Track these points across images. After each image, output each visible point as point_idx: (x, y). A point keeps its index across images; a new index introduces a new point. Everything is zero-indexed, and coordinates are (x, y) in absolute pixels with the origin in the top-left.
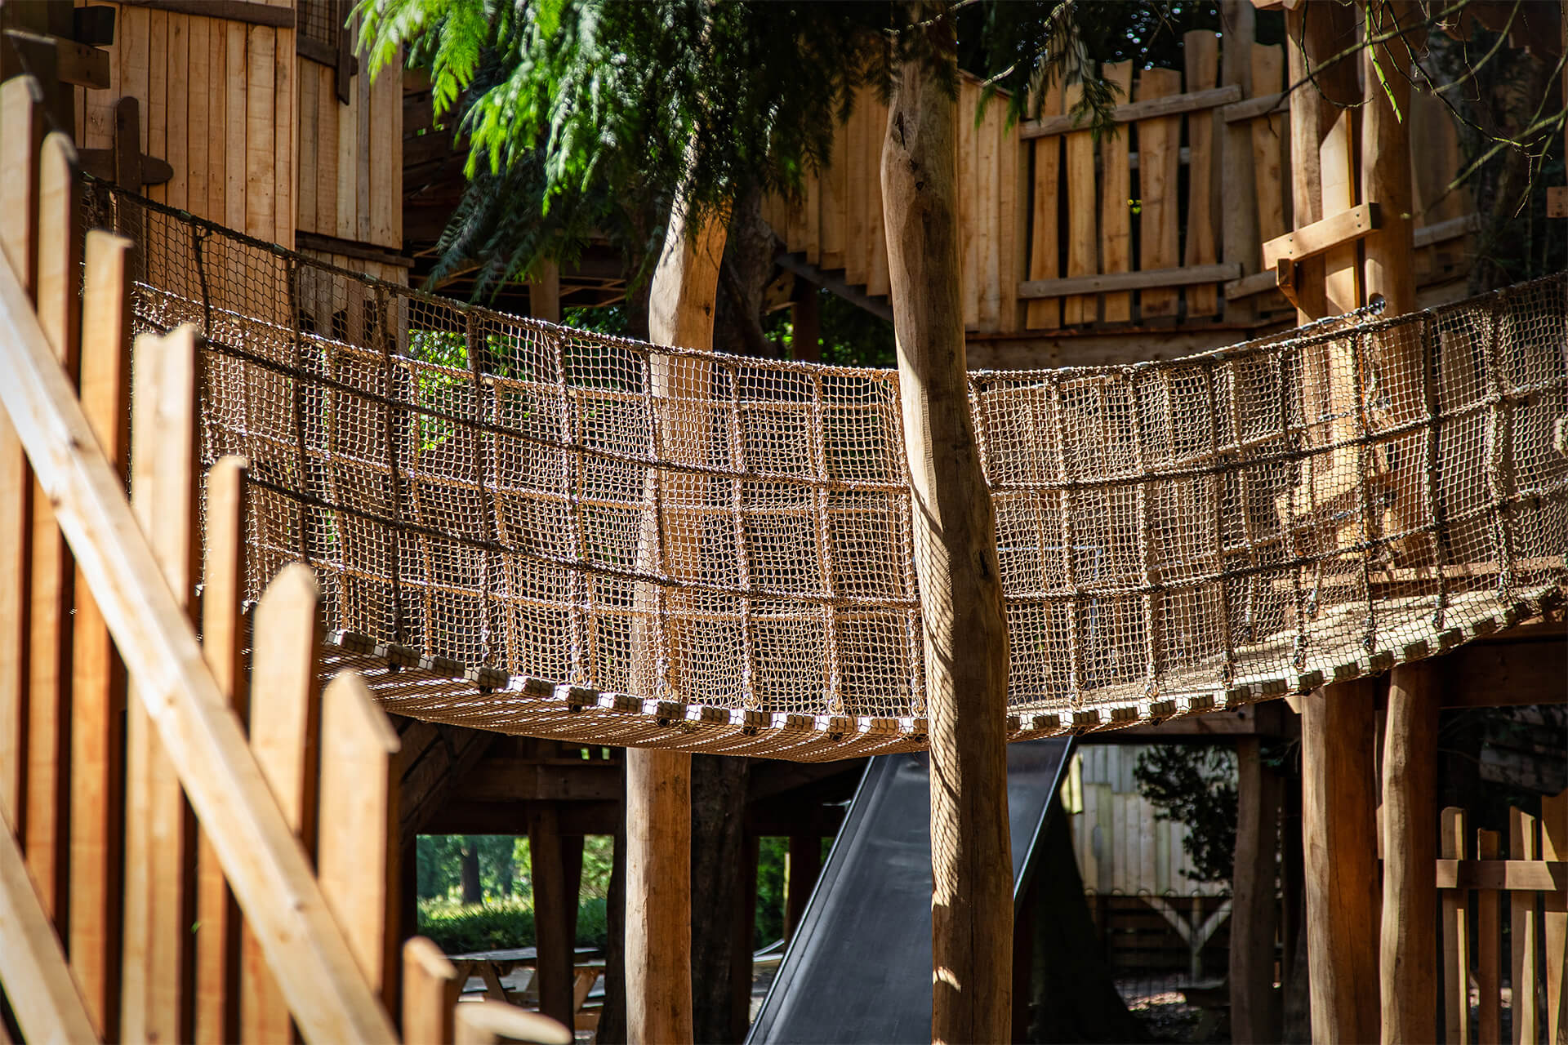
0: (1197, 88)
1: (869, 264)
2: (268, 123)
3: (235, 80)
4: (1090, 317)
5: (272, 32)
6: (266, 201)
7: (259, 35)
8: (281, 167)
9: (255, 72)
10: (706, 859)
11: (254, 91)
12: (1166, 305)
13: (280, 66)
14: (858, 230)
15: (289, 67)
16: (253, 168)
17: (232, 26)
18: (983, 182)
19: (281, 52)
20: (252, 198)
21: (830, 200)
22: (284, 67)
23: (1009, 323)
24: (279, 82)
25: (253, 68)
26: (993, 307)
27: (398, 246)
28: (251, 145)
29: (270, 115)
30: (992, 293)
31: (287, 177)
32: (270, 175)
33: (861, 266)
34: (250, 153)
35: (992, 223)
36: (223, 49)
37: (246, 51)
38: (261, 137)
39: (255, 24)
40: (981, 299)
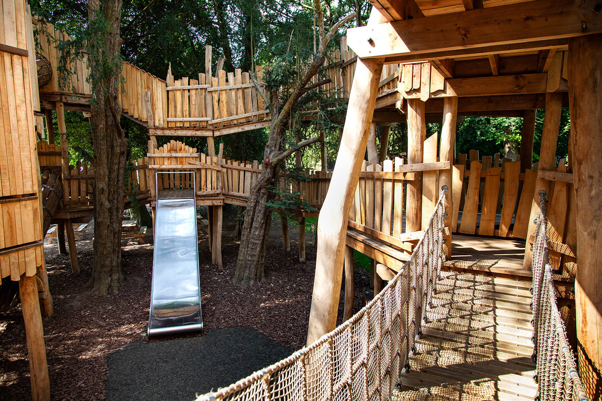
0: (201, 84)
1: (134, 112)
2: (22, 87)
3: (9, 73)
4: (181, 125)
5: (20, 57)
6: (24, 113)
7: (15, 57)
8: (28, 102)
9: (15, 70)
10: (116, 236)
11: (15, 77)
12: (196, 124)
13: (24, 69)
14: (131, 105)
15: (27, 69)
16: (18, 102)
17: (5, 54)
18: (158, 98)
19: (24, 64)
20: (18, 112)
21: (124, 98)
22: (26, 69)
23: (166, 126)
24: (24, 74)
25: (15, 69)
26: (162, 122)
27: (40, 111)
28: (16, 94)
29: (22, 85)
30: (162, 119)
31: (30, 105)
32: (24, 104)
33: (132, 112)
34: (17, 97)
35: (161, 106)
36: (3, 61)
37: (12, 63)
38: (20, 91)
39: (14, 54)
40: (159, 121)
